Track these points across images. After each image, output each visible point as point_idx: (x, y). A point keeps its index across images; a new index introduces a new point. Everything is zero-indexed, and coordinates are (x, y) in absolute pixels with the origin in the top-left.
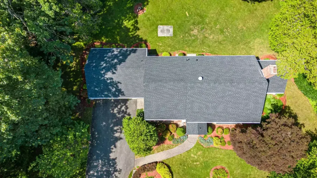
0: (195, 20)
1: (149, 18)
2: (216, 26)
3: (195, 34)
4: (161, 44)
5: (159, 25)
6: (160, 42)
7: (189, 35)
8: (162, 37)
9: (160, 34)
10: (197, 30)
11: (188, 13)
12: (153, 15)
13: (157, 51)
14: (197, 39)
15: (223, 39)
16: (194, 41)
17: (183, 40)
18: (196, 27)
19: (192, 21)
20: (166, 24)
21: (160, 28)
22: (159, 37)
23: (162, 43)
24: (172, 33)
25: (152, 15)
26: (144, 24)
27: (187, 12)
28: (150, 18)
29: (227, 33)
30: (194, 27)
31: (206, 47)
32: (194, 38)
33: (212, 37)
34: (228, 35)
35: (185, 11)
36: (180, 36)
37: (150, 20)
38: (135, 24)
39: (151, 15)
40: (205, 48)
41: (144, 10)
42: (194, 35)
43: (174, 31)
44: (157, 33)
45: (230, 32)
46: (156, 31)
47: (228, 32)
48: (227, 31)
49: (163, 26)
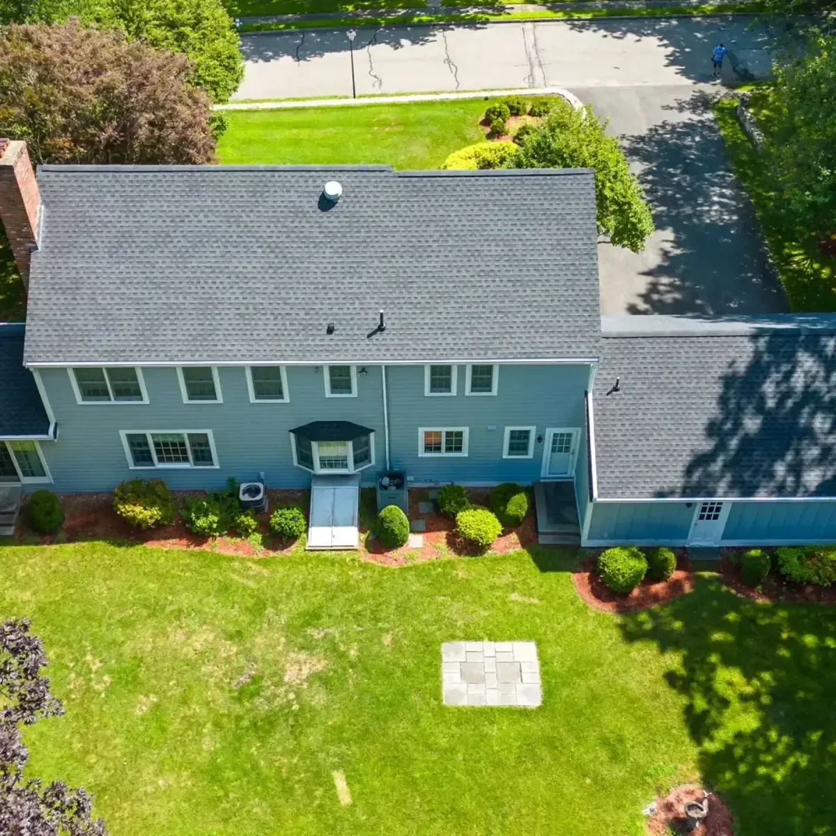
0: (291, 744)
1: (615, 757)
2: (157, 707)
3: (303, 656)
4: (514, 596)
5: (540, 708)
6: (516, 609)
7: (342, 648)
8: (511, 638)
9: (526, 652)
10: (286, 679)
11: (334, 798)
12: (588, 781)
13: (531, 566)
14: (290, 629)
15: (129, 631)
16: (313, 617)
17: (377, 620)
18: (292, 696)
19: (313, 738)
20: (488, 714)
21: (528, 693)
22: (529, 636)
23: (504, 603)
24: (444, 658)
25: (595, 781)
26: (640, 718)
27: (345, 797)
28: (603, 755)
29: (94, 668)
30: (306, 697)
31: (245, 588)
32: (309, 631)
33: (194, 638)
34: (89, 658)
35: (359, 812)
36: (395, 641)
37: (605, 742)
38: (705, 713)
39: (600, 783)
40: (252, 584)
41: (662, 816)
42: (308, 646)
43: (436, 676)
44: (544, 662)
45: (73, 675)
46: (556, 675)
47: (85, 673)
48: (90, 680)
49: (506, 704)
